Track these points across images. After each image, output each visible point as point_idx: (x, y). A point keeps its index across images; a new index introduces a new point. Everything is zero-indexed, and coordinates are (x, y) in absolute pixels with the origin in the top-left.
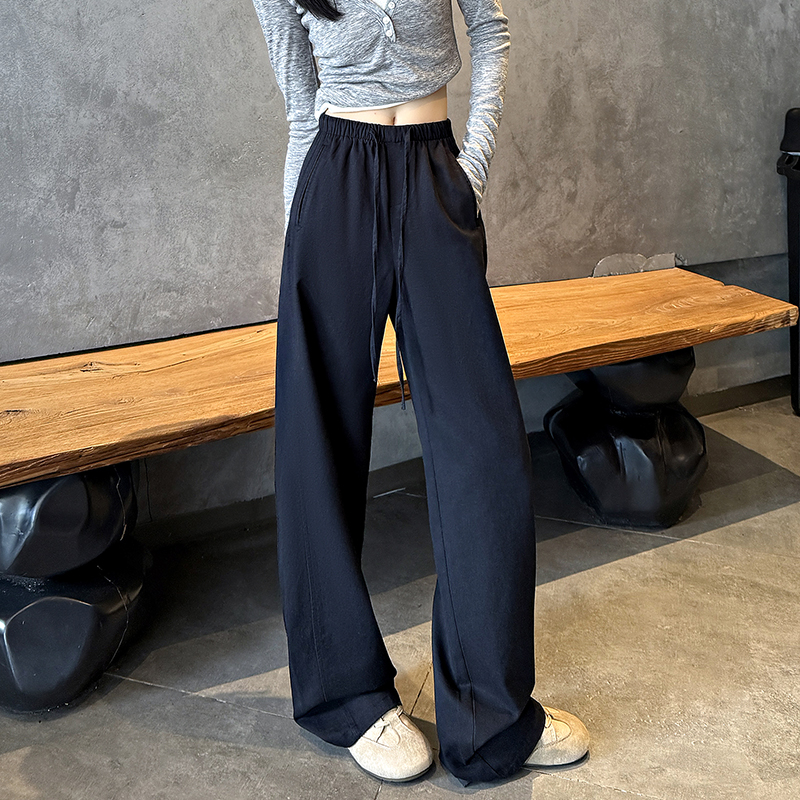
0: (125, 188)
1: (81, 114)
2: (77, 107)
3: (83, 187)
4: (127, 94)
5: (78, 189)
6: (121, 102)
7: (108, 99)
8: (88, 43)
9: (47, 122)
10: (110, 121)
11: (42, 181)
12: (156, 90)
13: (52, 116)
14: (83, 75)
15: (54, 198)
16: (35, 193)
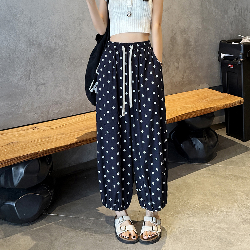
0: (45, 72)
1: (31, 50)
2: (30, 48)
4: (45, 43)
5: (31, 74)
6: (44, 46)
7: (40, 45)
8: (33, 28)
9: (21, 53)
10: (40, 52)
11: (20, 72)
12: (54, 42)
13: (23, 51)
14: (32, 38)
16: (18, 75)
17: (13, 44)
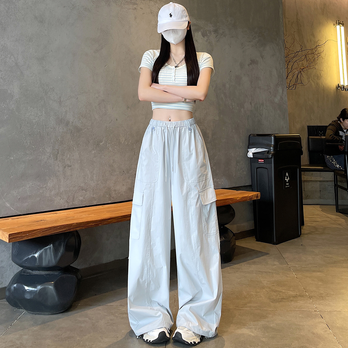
0: (71, 153)
1: (60, 128)
2: (59, 126)
3: (60, 152)
4: (72, 122)
5: (58, 153)
7: (67, 124)
8: (62, 106)
9: (51, 130)
10: (68, 131)
11: (49, 150)
12: (80, 122)
13: (52, 128)
14: (61, 116)
15: (52, 156)
16: (47, 154)
17: (44, 121)
